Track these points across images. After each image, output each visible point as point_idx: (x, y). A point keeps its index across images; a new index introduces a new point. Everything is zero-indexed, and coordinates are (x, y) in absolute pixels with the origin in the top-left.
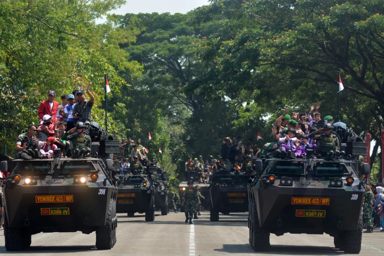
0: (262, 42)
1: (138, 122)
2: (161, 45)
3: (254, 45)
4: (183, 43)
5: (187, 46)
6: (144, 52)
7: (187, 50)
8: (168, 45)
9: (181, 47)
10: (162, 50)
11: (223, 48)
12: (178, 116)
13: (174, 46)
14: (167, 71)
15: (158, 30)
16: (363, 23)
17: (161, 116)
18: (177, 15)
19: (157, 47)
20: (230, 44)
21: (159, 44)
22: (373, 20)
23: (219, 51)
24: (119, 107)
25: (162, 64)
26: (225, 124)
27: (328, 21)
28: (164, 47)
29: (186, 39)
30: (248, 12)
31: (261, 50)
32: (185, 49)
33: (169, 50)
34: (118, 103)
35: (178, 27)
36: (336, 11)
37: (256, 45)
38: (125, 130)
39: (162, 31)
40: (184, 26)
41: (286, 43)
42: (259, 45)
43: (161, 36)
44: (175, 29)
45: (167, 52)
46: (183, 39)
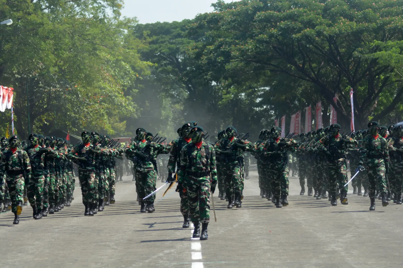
0: (233, 47)
1: (148, 103)
2: (163, 45)
3: (227, 49)
4: (179, 43)
5: (183, 46)
6: (151, 51)
7: (182, 49)
8: (169, 45)
9: (178, 47)
10: (163, 49)
11: (206, 51)
12: (178, 97)
13: (173, 46)
14: (169, 64)
15: (161, 35)
16: (299, 35)
17: (165, 98)
18: (175, 23)
19: (160, 47)
20: (211, 48)
21: (161, 44)
22: (305, 33)
23: (204, 52)
24: (134, 92)
25: (165, 59)
26: (212, 102)
27: (277, 33)
28: (165, 47)
29: (181, 40)
30: (223, 28)
31: (232, 53)
32: (181, 48)
33: (169, 48)
34: (133, 90)
35: (176, 32)
36: (281, 26)
37: (229, 49)
38: (139, 109)
39: (164, 36)
40: (180, 31)
41: (249, 49)
42: (231, 49)
43: (163, 40)
44: (173, 34)
45: (168, 50)
46: (179, 40)
